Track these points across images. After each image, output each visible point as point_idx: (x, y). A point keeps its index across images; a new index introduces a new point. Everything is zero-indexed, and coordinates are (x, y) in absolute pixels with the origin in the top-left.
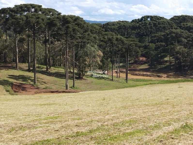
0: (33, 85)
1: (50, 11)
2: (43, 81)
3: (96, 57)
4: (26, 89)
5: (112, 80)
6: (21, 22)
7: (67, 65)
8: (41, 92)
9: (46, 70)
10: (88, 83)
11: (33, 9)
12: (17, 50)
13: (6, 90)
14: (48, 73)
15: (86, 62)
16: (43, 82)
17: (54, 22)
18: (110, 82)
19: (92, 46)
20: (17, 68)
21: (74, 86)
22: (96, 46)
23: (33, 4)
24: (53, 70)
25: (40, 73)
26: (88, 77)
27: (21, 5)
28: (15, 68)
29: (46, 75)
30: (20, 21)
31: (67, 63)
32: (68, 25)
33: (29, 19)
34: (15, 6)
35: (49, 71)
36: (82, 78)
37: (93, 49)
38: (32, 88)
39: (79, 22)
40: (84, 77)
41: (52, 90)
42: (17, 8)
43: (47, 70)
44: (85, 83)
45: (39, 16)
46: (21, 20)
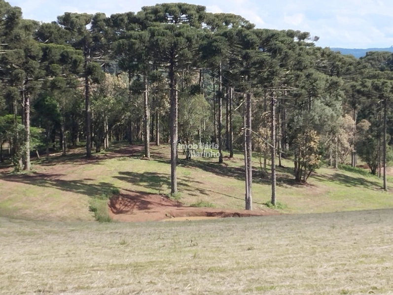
0: (167, 197)
1: (228, 19)
2: (201, 186)
3: (337, 132)
4: (149, 206)
5: (384, 188)
6: (137, 46)
7: (248, 150)
8: (182, 213)
9: (217, 160)
10: (315, 195)
11: (184, 16)
12: (148, 114)
13: (90, 207)
14: (221, 168)
15: (312, 143)
16: (197, 189)
17: (215, 44)
18: (377, 192)
19: (327, 105)
20: (146, 156)
21: (273, 202)
22: (339, 105)
23: (184, 4)
24: (237, 161)
25: (200, 167)
26: (320, 180)
27: (157, 5)
28: (143, 155)
29: (213, 172)
30: (134, 44)
31: (248, 146)
32: (247, 53)
33: (155, 38)
34: (142, 8)
35: (227, 165)
36: (304, 181)
37: (328, 111)
38: (164, 203)
39: (275, 44)
40: (310, 180)
41: (210, 210)
42: (146, 14)
43: (221, 161)
44: (308, 195)
45: (181, 30)
46: (137, 41)
